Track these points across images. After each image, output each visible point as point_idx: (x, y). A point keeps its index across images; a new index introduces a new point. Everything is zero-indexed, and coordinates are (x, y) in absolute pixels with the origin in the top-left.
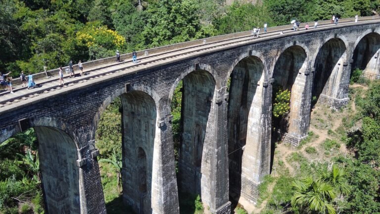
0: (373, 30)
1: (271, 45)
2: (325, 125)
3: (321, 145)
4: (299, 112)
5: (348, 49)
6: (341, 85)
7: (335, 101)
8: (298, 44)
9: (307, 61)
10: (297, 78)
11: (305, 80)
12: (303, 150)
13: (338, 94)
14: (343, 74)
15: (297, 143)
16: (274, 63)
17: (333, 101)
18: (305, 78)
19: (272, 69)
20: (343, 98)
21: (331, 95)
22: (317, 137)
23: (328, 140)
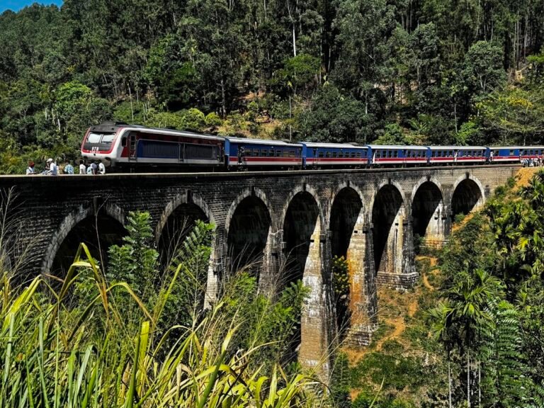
0: (429, 178)
1: (325, 180)
2: (397, 312)
3: (402, 336)
4: (364, 290)
5: (406, 201)
6: (404, 252)
7: (401, 277)
8: (351, 186)
9: (364, 212)
10: (351, 239)
11: (364, 241)
12: (379, 347)
13: (403, 266)
14: (405, 236)
15: (368, 340)
16: (330, 209)
17: (399, 279)
18: (364, 237)
19: (328, 216)
20: (411, 272)
21: (393, 270)
22: (393, 328)
23: (408, 329)
